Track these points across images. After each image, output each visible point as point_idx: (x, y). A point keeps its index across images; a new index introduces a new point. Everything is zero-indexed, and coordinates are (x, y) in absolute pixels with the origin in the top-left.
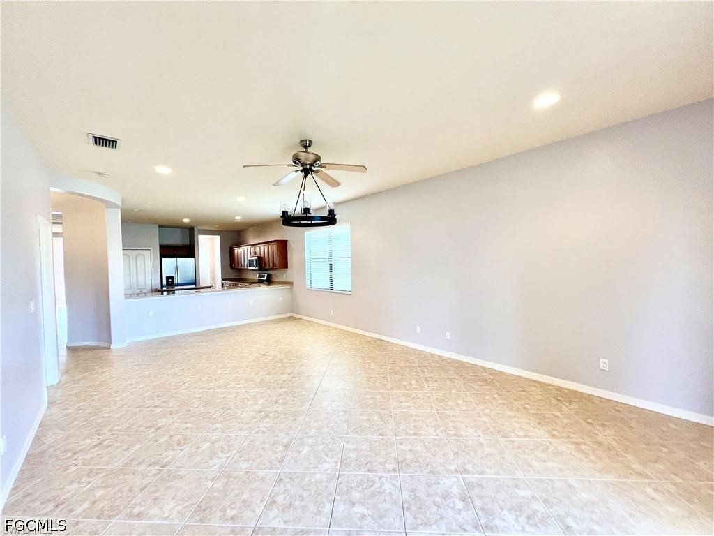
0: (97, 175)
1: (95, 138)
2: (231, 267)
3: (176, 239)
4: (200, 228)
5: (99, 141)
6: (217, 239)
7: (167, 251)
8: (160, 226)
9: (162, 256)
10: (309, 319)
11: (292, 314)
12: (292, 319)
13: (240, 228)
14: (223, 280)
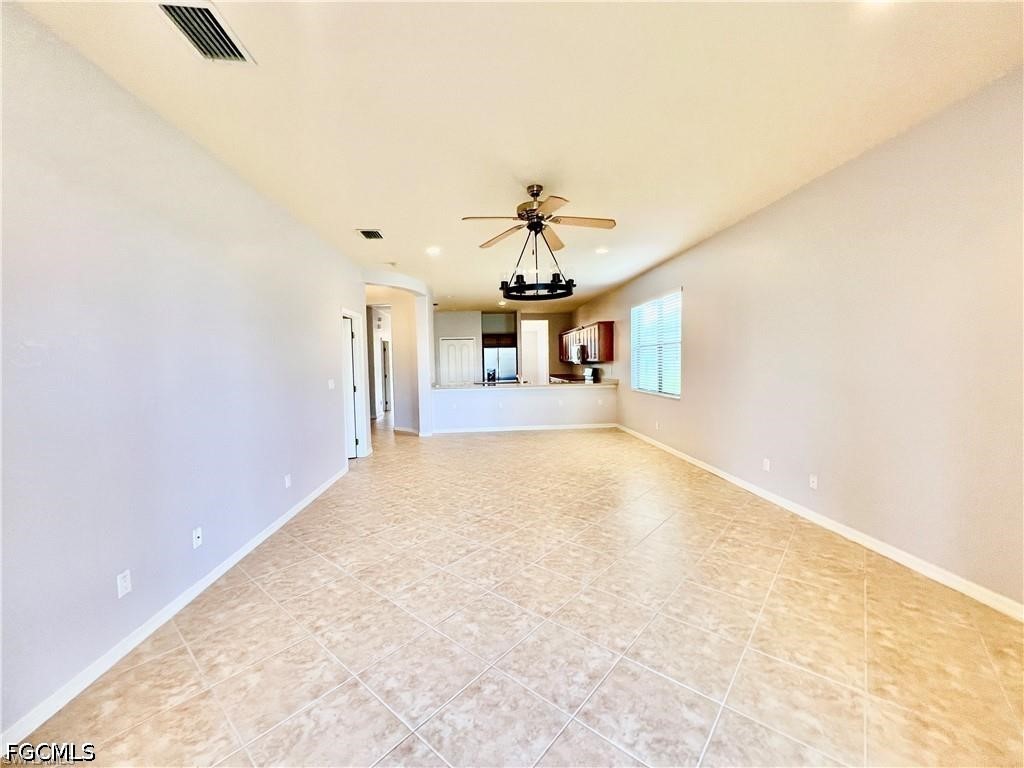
0: (390, 266)
1: (364, 233)
2: (561, 361)
3: (500, 328)
4: (523, 312)
5: (369, 234)
6: (545, 323)
7: (491, 340)
8: (483, 313)
9: (485, 346)
10: (632, 432)
11: (615, 426)
12: (616, 430)
13: (571, 309)
14: (551, 375)
